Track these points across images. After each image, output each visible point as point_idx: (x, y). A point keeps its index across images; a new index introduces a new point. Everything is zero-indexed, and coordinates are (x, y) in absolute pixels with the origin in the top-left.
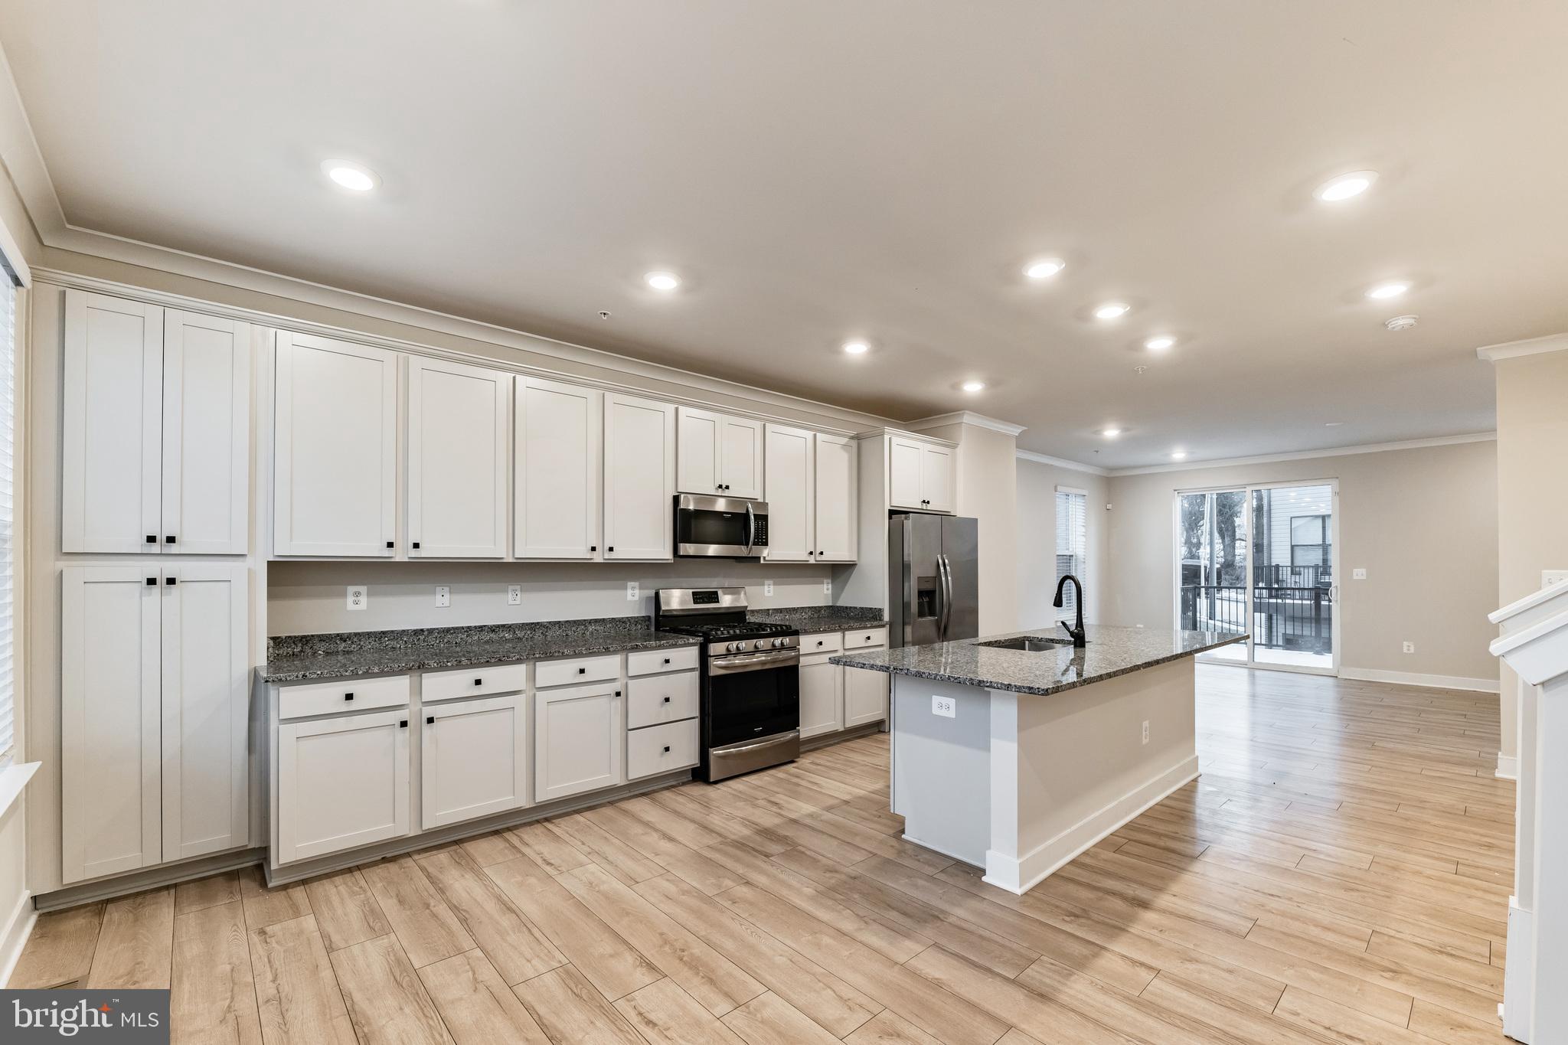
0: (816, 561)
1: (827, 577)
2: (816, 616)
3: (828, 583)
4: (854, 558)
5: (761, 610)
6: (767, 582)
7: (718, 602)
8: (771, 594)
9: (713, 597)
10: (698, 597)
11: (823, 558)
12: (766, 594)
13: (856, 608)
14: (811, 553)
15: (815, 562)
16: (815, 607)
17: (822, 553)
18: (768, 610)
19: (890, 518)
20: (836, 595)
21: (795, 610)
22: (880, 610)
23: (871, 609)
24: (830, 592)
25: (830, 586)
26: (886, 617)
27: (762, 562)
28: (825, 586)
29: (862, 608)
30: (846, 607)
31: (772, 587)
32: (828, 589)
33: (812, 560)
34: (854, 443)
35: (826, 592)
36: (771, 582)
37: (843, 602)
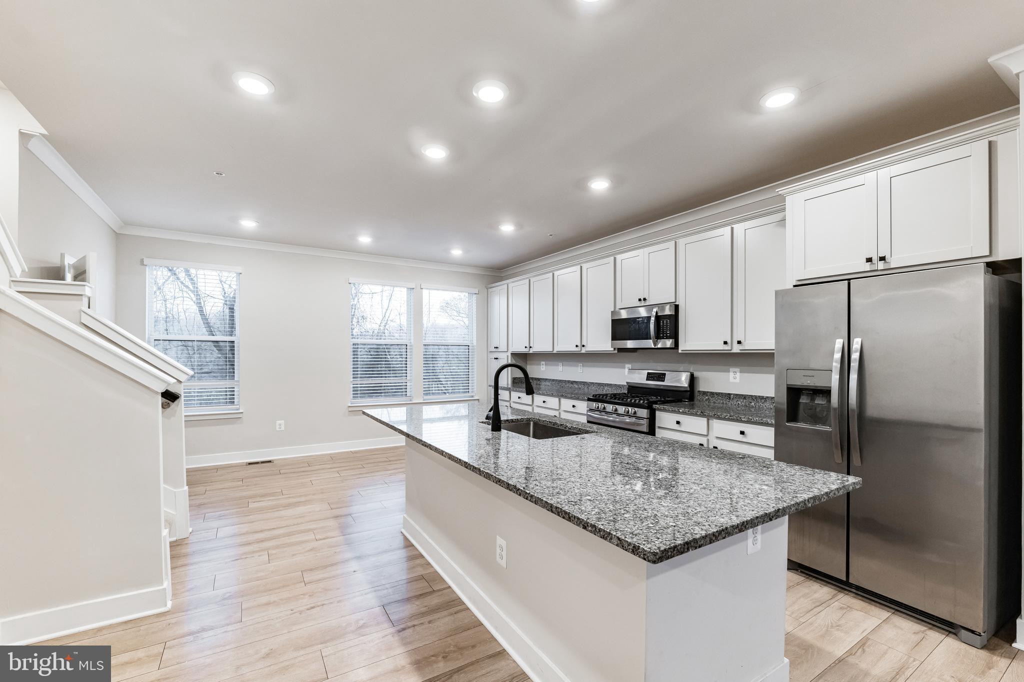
6: (732, 369)
7: (664, 381)
9: (661, 377)
10: (650, 377)
12: (732, 380)
14: (726, 342)
17: (739, 343)
36: (737, 370)
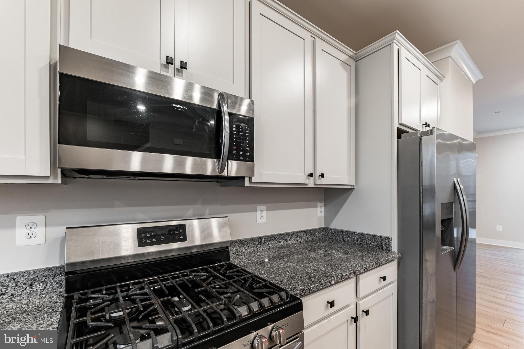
0: (315, 184)
1: (320, 201)
2: (310, 239)
3: (321, 207)
4: (353, 183)
5: (252, 239)
6: (259, 208)
7: (185, 239)
8: (264, 220)
11: (324, 181)
12: (259, 220)
13: (353, 233)
14: (311, 175)
15: (314, 186)
16: (310, 231)
17: (322, 176)
18: (261, 238)
19: (399, 137)
20: (329, 217)
21: (289, 235)
22: (388, 239)
23: (374, 236)
24: (323, 214)
25: (323, 209)
26: (395, 247)
27: (247, 184)
28: (319, 209)
29: (362, 234)
30: (342, 231)
31: (265, 213)
32: (321, 212)
33: (311, 183)
34: (352, 63)
35: (319, 214)
36: (264, 207)
37: (336, 225)
